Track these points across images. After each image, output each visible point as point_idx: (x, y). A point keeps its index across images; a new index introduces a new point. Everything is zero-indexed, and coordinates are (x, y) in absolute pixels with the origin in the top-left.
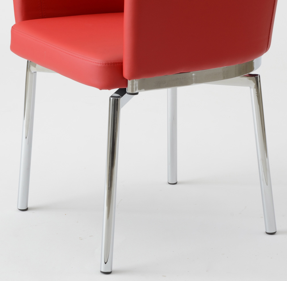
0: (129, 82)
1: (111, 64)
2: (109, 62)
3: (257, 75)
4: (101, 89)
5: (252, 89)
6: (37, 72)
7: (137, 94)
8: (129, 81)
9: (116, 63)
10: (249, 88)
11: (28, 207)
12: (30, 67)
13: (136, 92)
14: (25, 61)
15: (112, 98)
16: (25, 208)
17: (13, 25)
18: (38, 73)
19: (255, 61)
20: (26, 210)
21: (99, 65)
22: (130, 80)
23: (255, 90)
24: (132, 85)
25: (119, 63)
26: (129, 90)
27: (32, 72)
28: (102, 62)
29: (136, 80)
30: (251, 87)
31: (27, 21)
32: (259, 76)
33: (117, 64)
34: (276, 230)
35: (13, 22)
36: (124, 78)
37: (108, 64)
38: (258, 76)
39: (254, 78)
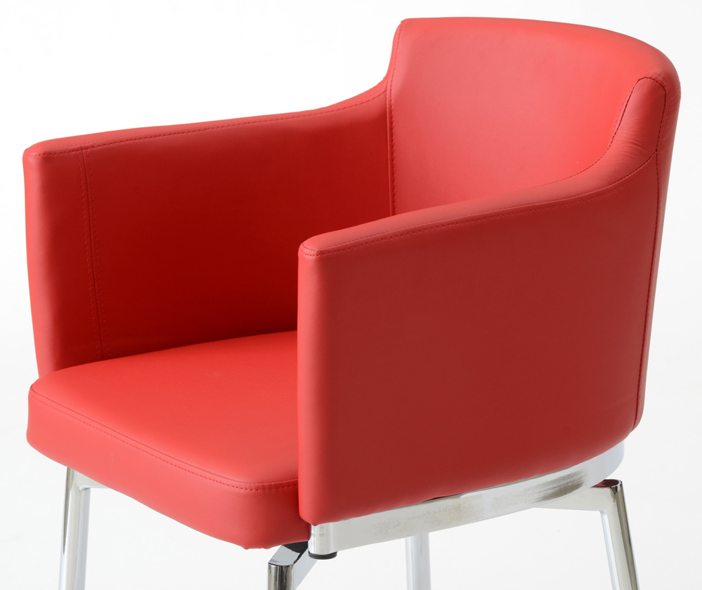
0: (315, 530)
1: (270, 487)
2: (266, 484)
3: (615, 482)
4: (247, 547)
5: (606, 517)
6: (92, 489)
7: (332, 555)
8: (313, 527)
9: (282, 486)
10: (599, 512)
13: (331, 552)
15: (273, 566)
17: (33, 382)
21: (243, 491)
22: (315, 525)
23: (612, 517)
24: (321, 536)
25: (288, 485)
26: (313, 546)
27: (81, 488)
28: (248, 485)
29: (331, 523)
30: (602, 513)
32: (621, 485)
33: (284, 487)
35: (35, 376)
36: (302, 520)
37: (264, 488)
38: (618, 484)
39: (607, 489)
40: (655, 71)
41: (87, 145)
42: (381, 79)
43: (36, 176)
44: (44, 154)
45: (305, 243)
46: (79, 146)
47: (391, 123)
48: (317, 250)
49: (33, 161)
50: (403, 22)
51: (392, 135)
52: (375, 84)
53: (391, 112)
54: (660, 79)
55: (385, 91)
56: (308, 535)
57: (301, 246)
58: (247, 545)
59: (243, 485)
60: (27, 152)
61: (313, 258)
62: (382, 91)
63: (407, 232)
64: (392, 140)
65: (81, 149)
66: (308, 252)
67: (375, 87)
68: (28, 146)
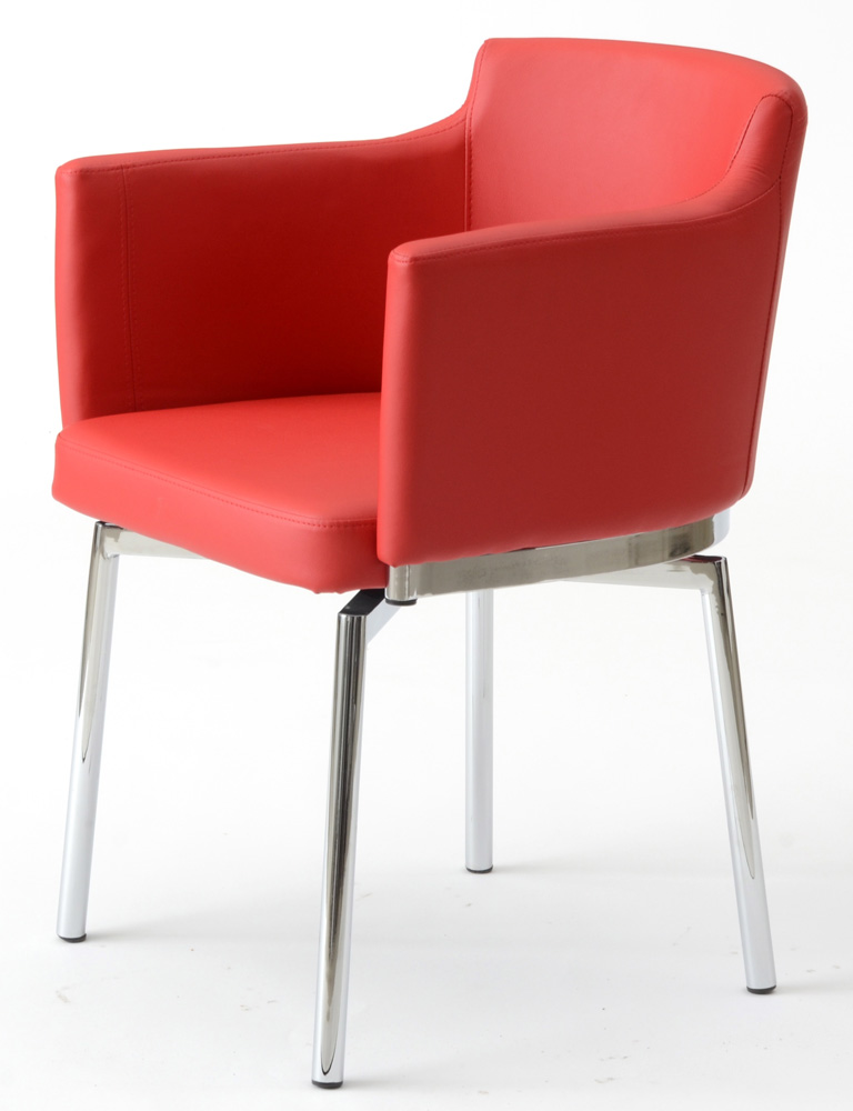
0: (393, 571)
1: (346, 525)
2: (341, 521)
3: (720, 558)
4: (317, 592)
5: (707, 596)
6: (121, 557)
7: (412, 602)
8: (392, 569)
10: (699, 591)
11: (87, 932)
12: (102, 541)
13: (411, 598)
14: (89, 523)
15: (344, 616)
16: (78, 935)
18: (123, 559)
19: (717, 518)
20: (82, 939)
21: (315, 528)
22: (395, 566)
23: (714, 597)
24: (401, 579)
25: (365, 523)
26: (391, 592)
27: (108, 555)
29: (413, 566)
30: (702, 592)
31: (96, 419)
32: (726, 562)
34: (775, 981)
35: (59, 428)
36: (380, 562)
37: (339, 525)
38: (722, 561)
39: (709, 565)
40: (780, 89)
41: (128, 163)
42: (458, 106)
43: (70, 196)
44: (81, 171)
45: (396, 250)
46: (118, 164)
47: (470, 157)
48: (410, 256)
49: (68, 179)
50: (486, 42)
51: (470, 171)
52: (452, 112)
53: (470, 143)
54: (787, 97)
55: (465, 119)
56: (386, 580)
57: (392, 253)
58: (318, 589)
59: (315, 522)
60: (60, 171)
61: (406, 265)
62: (461, 119)
63: (508, 244)
64: (470, 176)
65: (122, 167)
66: (400, 259)
67: (452, 116)
68: (62, 164)
